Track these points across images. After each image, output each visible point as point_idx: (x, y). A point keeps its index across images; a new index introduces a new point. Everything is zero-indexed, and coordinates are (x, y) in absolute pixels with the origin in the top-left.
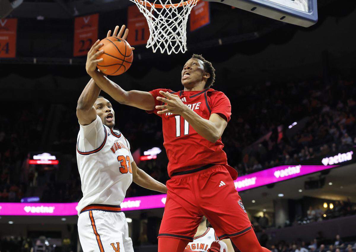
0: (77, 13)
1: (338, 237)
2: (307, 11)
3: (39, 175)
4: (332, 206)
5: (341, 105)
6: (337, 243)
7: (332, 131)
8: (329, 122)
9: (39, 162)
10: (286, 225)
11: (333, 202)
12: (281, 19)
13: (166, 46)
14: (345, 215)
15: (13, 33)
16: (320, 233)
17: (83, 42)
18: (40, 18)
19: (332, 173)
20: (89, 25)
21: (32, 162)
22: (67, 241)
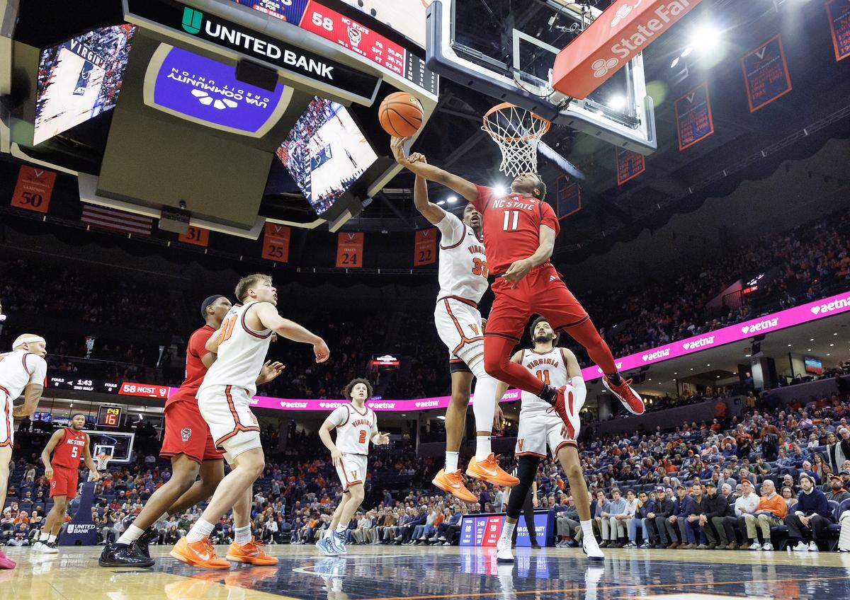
0: (417, 227)
1: (658, 427)
2: (647, 139)
3: (381, 374)
4: (651, 402)
5: (657, 309)
6: (658, 434)
7: (650, 331)
8: (647, 324)
9: (382, 363)
10: (610, 418)
11: (653, 398)
12: (624, 145)
13: (518, 171)
14: (664, 408)
15: (360, 245)
16: (641, 425)
17: (422, 252)
18: (384, 232)
19: (651, 369)
20: (429, 238)
21: (375, 363)
22: (407, 436)
